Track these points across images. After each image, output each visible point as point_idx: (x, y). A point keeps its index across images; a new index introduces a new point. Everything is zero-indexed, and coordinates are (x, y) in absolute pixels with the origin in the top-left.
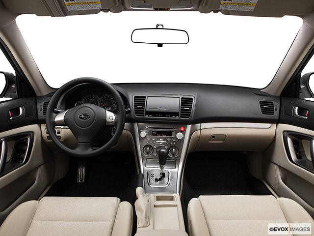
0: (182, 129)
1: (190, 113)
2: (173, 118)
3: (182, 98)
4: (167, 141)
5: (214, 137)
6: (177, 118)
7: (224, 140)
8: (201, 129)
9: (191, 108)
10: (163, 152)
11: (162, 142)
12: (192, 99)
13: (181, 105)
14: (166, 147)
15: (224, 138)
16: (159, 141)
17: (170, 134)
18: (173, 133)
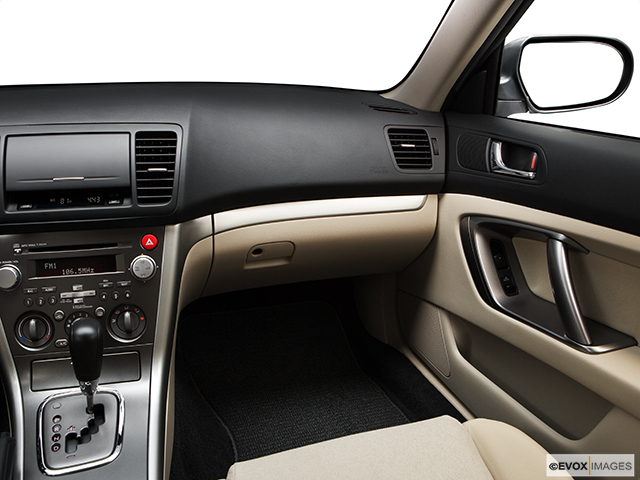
0: (149, 242)
1: (171, 183)
2: (114, 205)
3: (139, 135)
4: (100, 290)
5: (258, 250)
6: (127, 205)
7: (289, 258)
8: (213, 234)
9: (172, 167)
10: (86, 337)
11: (82, 294)
12: (174, 135)
13: (137, 159)
14: (100, 311)
15: (289, 250)
16: (69, 295)
17: (107, 263)
18: (119, 260)
